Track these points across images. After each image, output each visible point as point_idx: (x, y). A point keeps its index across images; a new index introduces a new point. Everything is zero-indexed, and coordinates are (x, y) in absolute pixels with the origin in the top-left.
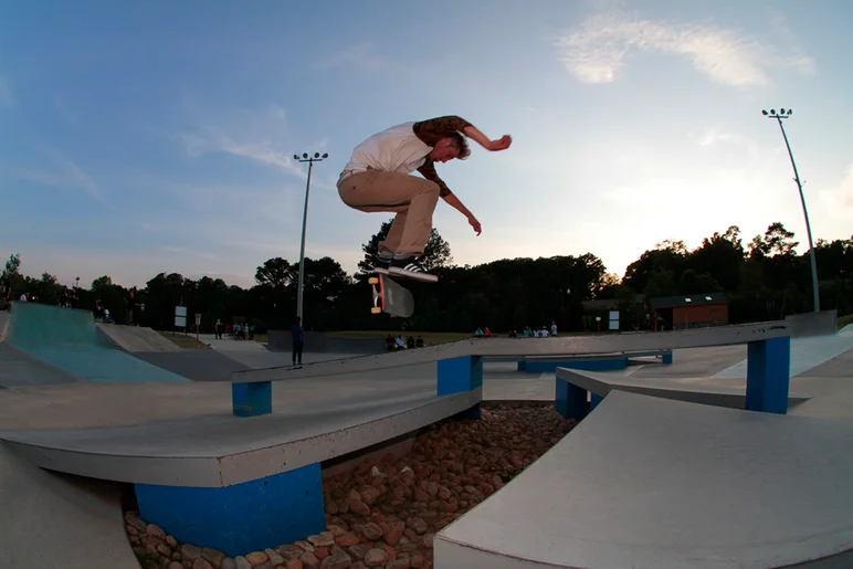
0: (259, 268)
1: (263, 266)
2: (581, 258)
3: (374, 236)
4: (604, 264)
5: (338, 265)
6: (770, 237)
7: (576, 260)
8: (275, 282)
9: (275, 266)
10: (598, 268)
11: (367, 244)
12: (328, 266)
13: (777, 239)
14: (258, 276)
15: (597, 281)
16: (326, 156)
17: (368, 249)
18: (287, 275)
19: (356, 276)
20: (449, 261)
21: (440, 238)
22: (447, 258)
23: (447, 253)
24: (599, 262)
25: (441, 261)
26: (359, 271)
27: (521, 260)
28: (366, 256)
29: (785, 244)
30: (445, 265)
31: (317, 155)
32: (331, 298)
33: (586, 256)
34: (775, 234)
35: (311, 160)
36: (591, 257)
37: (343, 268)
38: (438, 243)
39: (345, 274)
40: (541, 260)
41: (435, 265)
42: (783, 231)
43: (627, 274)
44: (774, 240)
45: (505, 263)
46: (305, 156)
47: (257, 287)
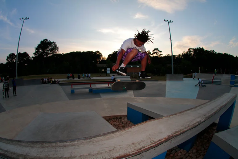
0: (7, 57)
1: (8, 56)
2: (95, 52)
3: (38, 45)
4: (102, 54)
5: (28, 54)
6: (154, 51)
7: (94, 52)
8: (11, 61)
9: (12, 56)
10: (100, 55)
11: (36, 47)
12: (25, 54)
13: (156, 52)
14: (7, 60)
15: (99, 59)
16: (28, 18)
17: (36, 49)
18: (14, 58)
19: (33, 57)
20: (58, 52)
21: (56, 45)
22: (58, 51)
23: (58, 50)
24: (101, 53)
25: (56, 52)
26: (33, 56)
27: (78, 52)
28: (36, 51)
29: (159, 54)
30: (57, 53)
31: (26, 18)
32: (26, 65)
33: (97, 52)
34: (156, 51)
35: (24, 20)
36: (98, 52)
37: (29, 55)
38: (56, 47)
39: (30, 57)
40: (84, 52)
41: (54, 53)
42: (158, 51)
43: (108, 57)
44: (155, 52)
45: (73, 53)
46: (23, 18)
47: (7, 63)
